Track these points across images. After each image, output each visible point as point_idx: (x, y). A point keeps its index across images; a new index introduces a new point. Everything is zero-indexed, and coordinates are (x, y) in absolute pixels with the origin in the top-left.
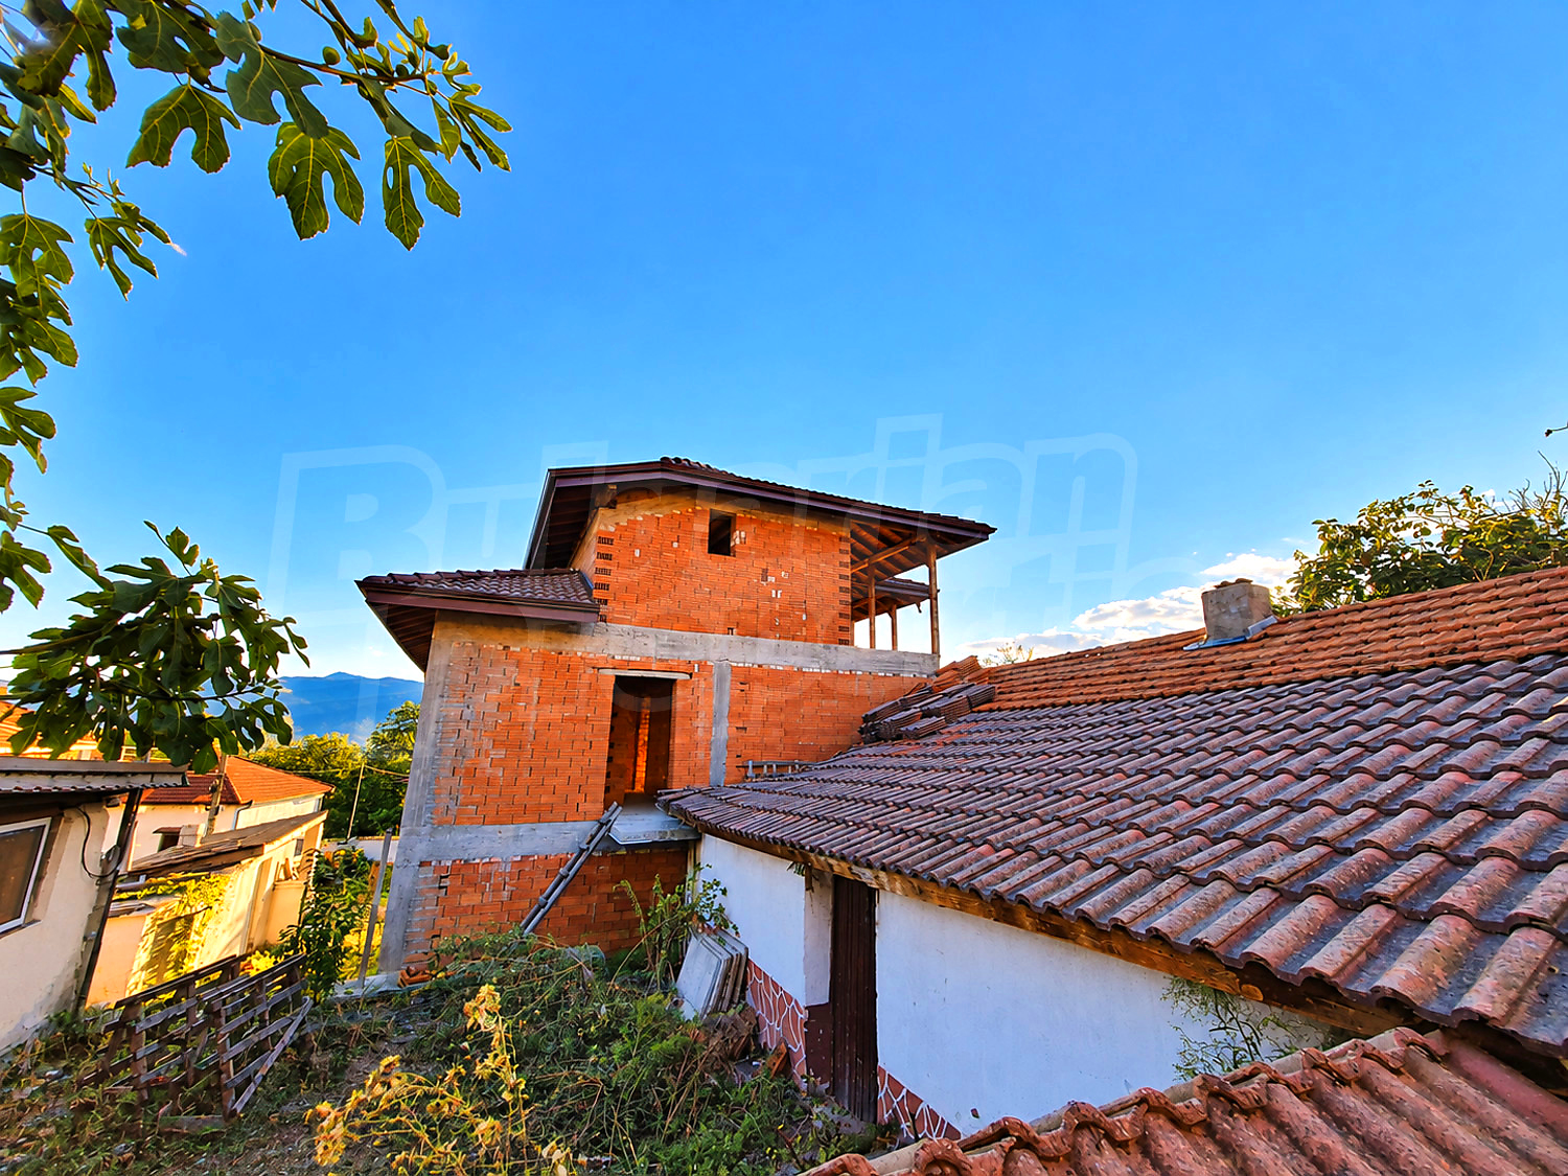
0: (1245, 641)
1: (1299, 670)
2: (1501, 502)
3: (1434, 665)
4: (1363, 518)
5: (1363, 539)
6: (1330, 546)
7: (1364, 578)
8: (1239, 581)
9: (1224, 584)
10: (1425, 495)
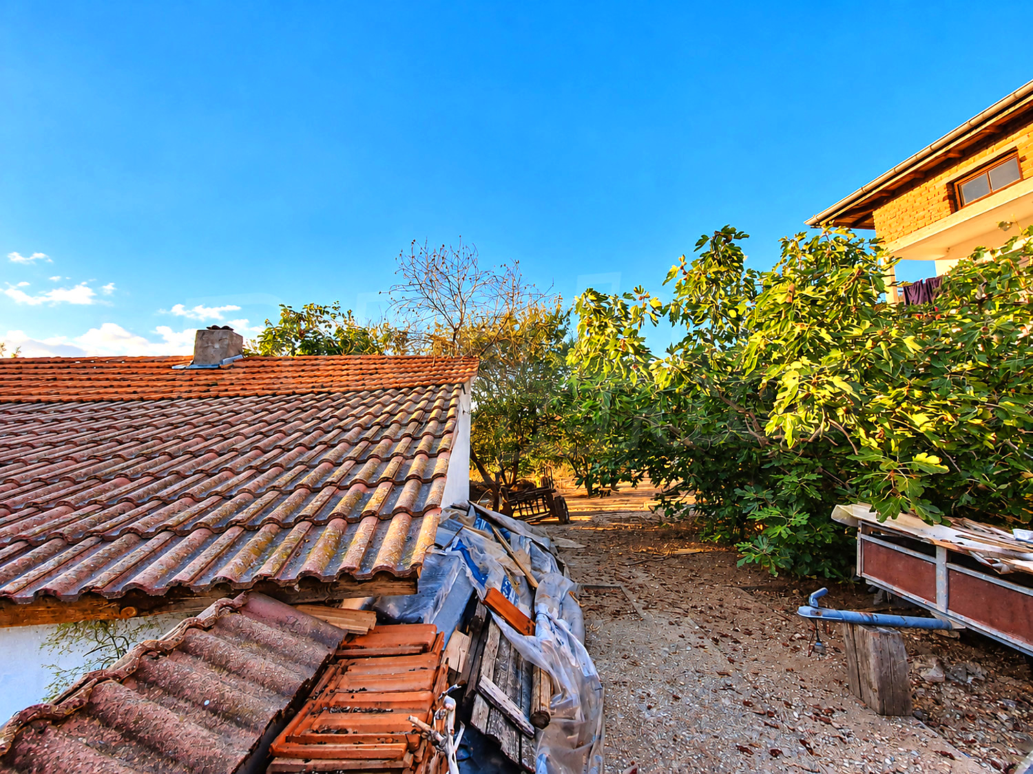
0: (219, 368)
1: (246, 389)
2: (360, 322)
3: (312, 392)
4: (304, 310)
5: (302, 322)
6: (285, 321)
7: (298, 344)
8: (226, 328)
9: (215, 328)
10: (336, 308)
